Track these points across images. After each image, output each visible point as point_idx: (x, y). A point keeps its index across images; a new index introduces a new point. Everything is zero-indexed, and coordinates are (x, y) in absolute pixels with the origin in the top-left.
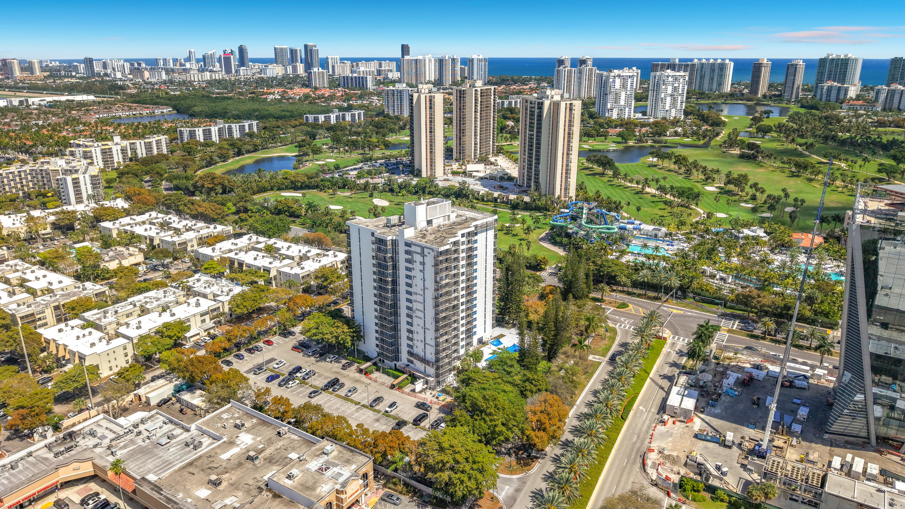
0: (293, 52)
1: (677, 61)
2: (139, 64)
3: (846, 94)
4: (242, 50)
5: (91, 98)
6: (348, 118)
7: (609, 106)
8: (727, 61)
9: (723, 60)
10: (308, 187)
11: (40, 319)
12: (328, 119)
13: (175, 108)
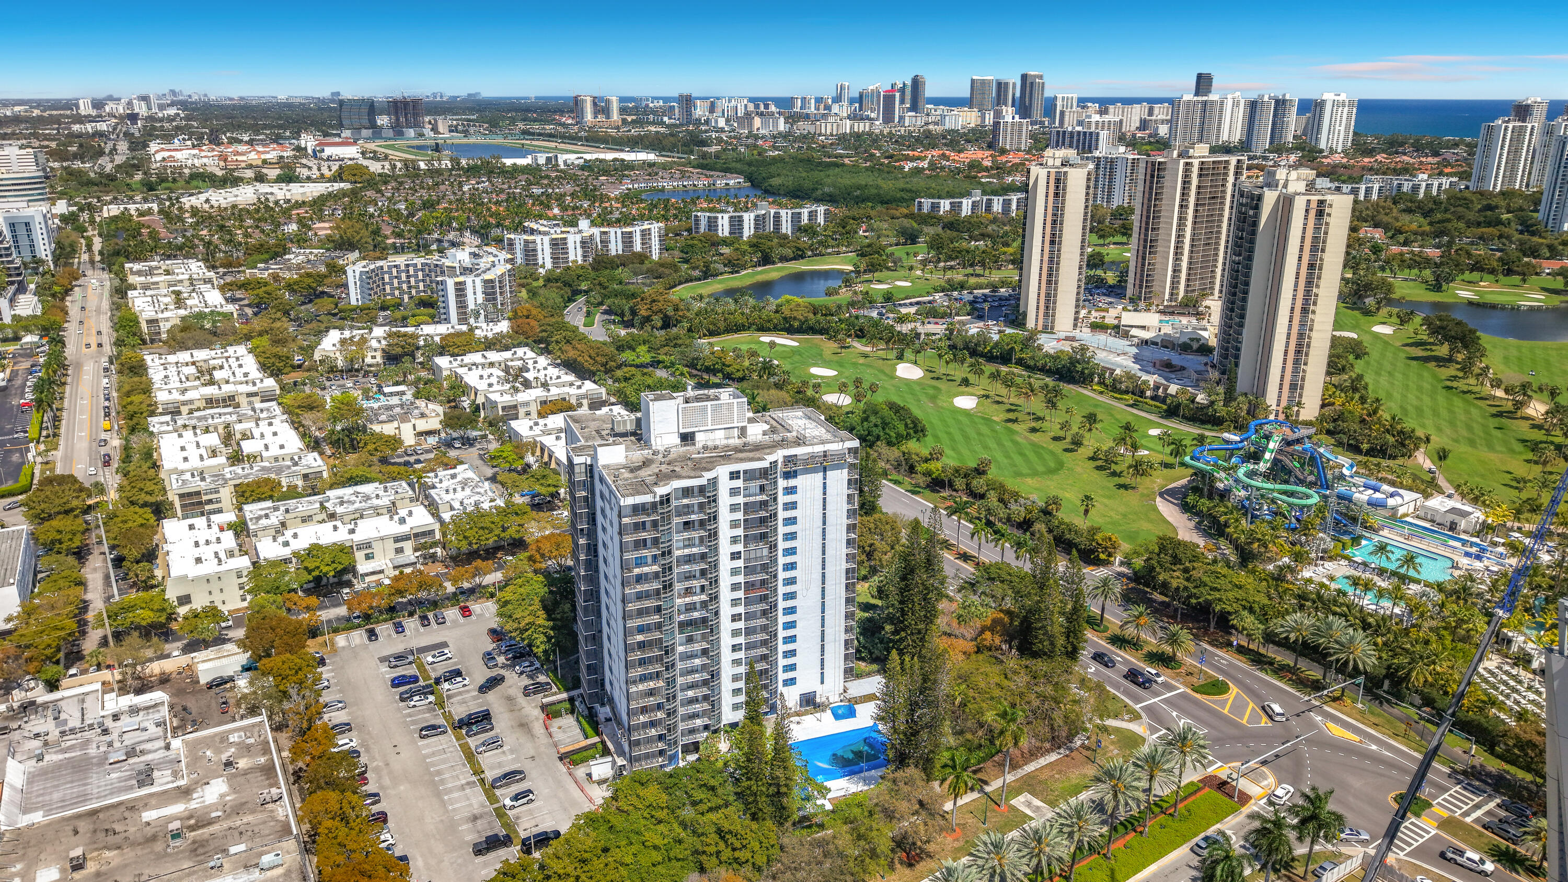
0: (1002, 87)
2: (766, 107)
4: (917, 83)
5: (651, 157)
6: (997, 207)
10: (812, 330)
11: (210, 502)
12: (956, 207)
13: (750, 178)
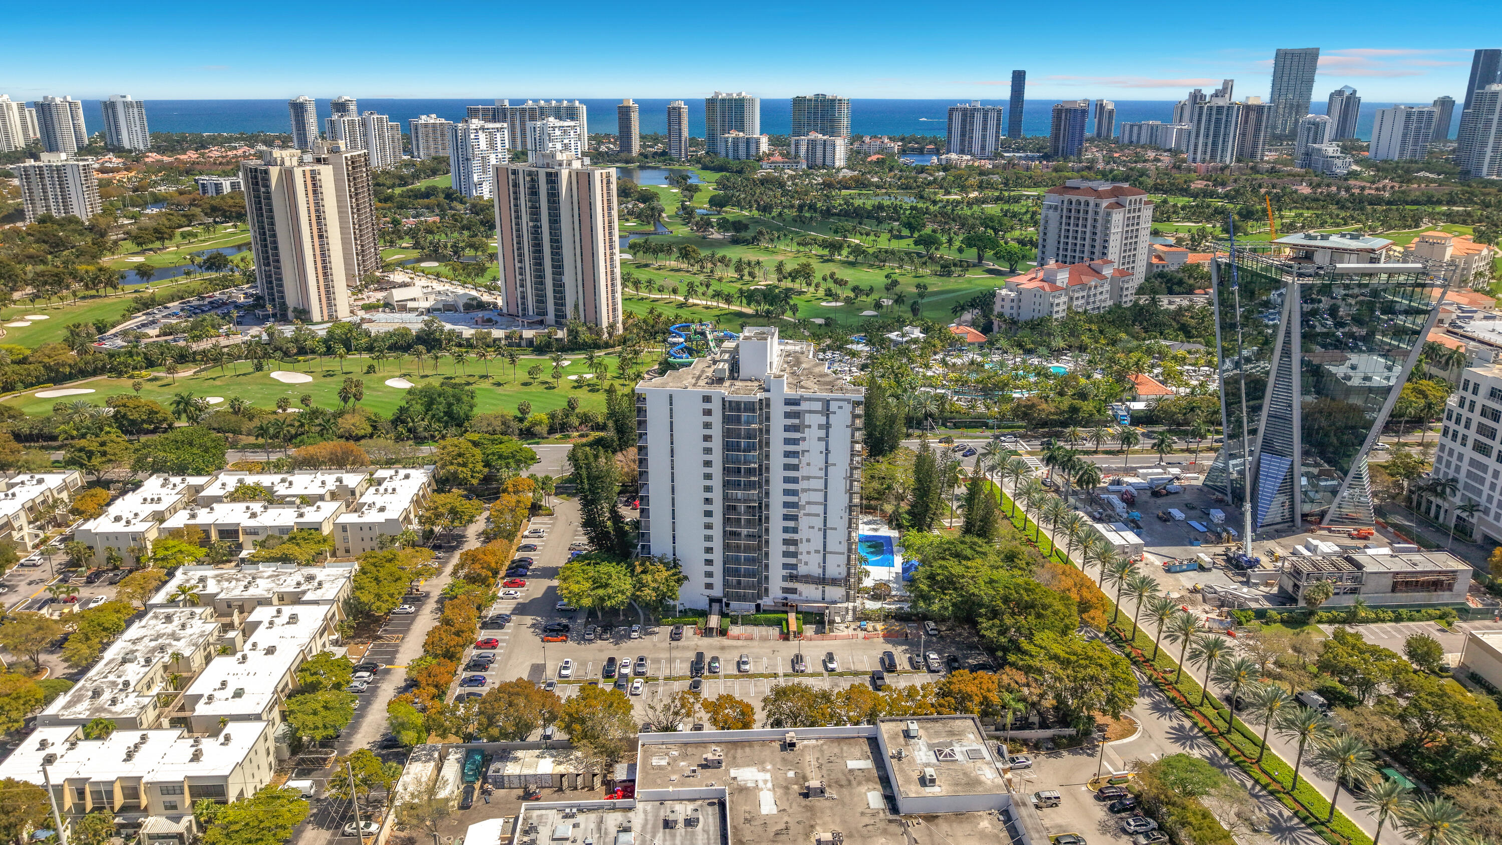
1: (507, 103)
3: (758, 148)
7: (476, 178)
8: (577, 104)
9: (569, 101)
